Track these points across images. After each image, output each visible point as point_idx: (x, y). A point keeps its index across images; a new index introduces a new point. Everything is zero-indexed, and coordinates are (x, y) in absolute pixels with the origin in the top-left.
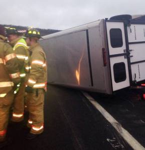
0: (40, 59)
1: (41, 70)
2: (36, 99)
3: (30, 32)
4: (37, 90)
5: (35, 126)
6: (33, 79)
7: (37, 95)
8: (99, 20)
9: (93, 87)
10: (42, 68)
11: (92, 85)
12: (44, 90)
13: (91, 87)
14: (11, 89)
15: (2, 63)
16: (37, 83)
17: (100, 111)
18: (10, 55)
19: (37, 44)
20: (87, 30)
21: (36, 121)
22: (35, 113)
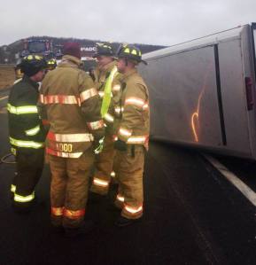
0: (138, 96)
1: (140, 114)
2: (132, 161)
3: (127, 51)
4: (133, 146)
5: (129, 206)
6: (128, 129)
7: (133, 156)
8: (239, 27)
9: (226, 147)
10: (141, 111)
11: (225, 143)
12: (144, 148)
13: (222, 146)
14: (90, 144)
15: (76, 102)
16: (134, 134)
17: (240, 189)
18: (88, 91)
19: (134, 71)
20: (216, 46)
21: (131, 197)
22: (129, 184)
